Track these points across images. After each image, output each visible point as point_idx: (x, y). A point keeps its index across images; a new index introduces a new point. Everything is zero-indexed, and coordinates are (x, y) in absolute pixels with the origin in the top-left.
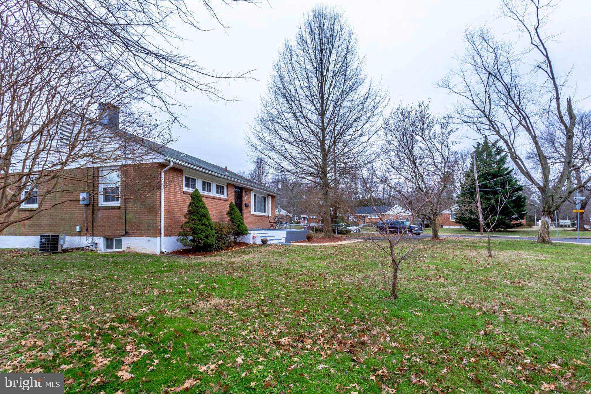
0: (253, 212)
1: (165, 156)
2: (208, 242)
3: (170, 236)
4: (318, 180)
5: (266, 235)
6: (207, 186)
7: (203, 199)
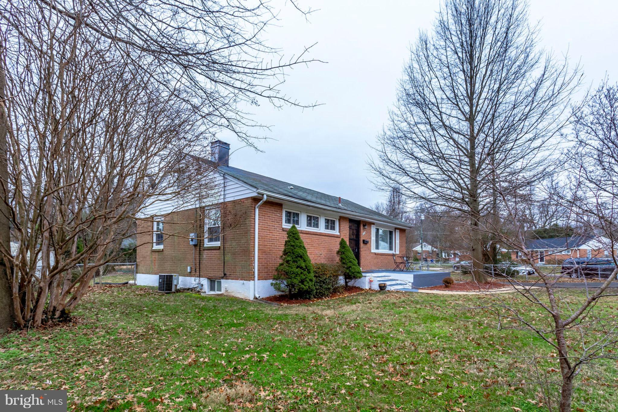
0: (374, 250)
1: (258, 189)
2: (303, 288)
3: (266, 279)
4: (466, 208)
5: (386, 278)
6: (312, 221)
7: (301, 235)
